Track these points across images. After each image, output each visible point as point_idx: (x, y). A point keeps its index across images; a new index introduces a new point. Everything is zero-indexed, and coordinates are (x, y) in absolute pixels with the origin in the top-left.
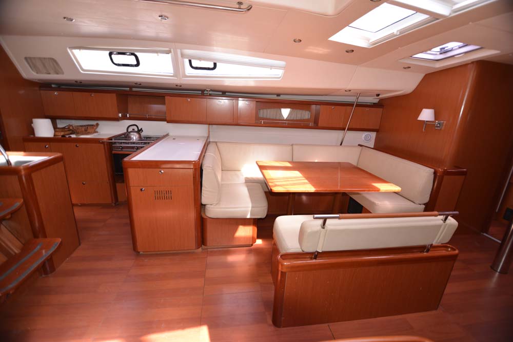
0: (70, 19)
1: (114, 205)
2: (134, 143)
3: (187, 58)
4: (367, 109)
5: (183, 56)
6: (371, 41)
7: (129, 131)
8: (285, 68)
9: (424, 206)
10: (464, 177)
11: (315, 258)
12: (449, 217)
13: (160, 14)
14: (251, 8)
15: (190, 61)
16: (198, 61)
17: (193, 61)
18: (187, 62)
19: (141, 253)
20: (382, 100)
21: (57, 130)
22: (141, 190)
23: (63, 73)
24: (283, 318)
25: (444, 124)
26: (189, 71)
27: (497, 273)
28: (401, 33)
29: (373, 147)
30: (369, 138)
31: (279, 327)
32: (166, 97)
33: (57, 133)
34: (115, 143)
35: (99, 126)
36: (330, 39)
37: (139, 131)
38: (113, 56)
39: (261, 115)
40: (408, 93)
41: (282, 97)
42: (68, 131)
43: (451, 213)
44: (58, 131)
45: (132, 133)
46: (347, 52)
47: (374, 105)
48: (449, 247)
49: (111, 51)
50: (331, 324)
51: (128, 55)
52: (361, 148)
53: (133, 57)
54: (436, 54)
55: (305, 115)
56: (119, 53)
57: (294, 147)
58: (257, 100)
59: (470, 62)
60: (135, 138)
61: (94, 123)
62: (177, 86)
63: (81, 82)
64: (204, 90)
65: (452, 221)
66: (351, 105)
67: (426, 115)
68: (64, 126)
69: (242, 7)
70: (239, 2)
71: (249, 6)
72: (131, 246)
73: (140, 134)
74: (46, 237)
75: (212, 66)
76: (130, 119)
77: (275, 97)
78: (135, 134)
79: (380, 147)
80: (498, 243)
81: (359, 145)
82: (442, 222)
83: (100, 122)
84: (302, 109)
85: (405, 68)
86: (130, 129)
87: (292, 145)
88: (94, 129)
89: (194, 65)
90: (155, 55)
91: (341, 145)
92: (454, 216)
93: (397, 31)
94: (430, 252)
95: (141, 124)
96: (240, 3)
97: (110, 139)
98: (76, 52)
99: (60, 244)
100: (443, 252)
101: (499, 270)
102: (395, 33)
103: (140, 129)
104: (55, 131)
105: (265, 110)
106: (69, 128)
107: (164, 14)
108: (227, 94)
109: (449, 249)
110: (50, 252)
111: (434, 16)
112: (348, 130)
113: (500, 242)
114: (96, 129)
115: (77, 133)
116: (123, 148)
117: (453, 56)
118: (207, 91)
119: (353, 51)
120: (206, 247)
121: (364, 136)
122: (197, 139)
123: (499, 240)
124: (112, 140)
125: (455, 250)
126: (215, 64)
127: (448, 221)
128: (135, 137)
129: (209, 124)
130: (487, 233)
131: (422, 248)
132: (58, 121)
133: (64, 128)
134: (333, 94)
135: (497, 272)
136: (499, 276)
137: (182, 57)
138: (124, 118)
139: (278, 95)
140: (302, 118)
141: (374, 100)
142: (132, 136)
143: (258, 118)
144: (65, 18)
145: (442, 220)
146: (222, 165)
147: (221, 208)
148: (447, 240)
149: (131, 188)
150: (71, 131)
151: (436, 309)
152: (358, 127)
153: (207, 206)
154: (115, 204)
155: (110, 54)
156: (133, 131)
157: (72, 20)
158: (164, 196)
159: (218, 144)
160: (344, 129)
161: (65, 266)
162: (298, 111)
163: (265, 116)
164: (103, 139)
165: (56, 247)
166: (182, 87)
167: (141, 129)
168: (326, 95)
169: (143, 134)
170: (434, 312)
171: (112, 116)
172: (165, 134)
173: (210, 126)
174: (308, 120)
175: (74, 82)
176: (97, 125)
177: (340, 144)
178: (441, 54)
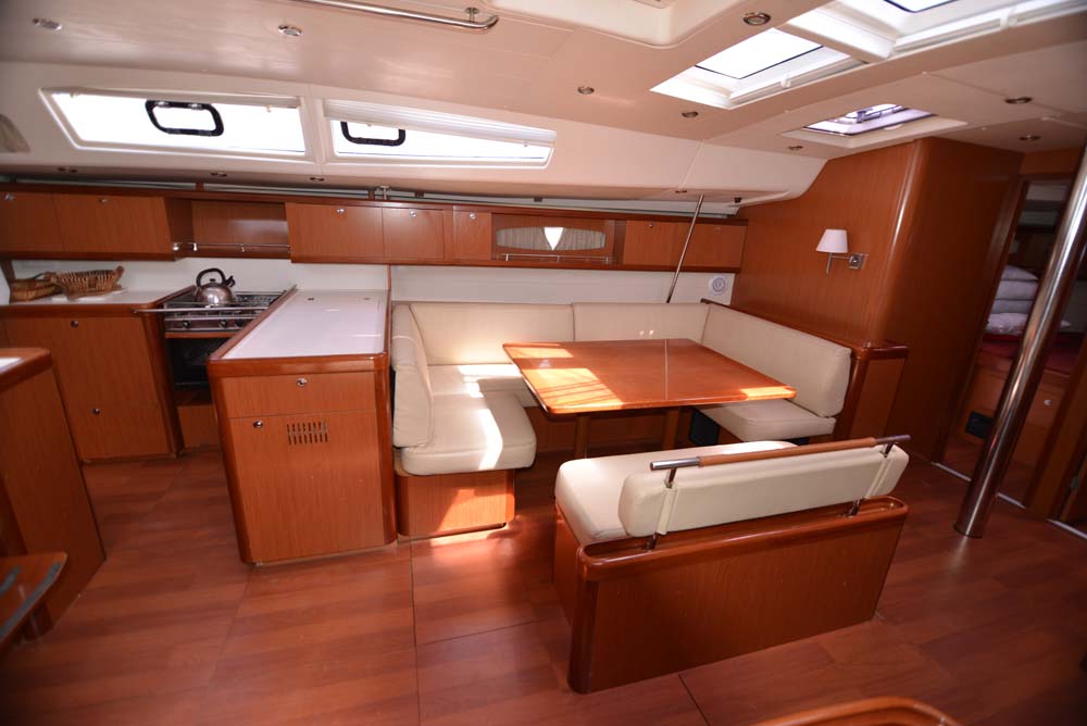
0: (50, 23)
1: (174, 456)
2: (217, 313)
3: (337, 118)
4: (718, 228)
5: (329, 113)
6: (732, 96)
7: (202, 284)
8: (553, 143)
9: (833, 421)
10: (903, 360)
11: (652, 547)
12: (894, 447)
13: (281, 23)
14: (496, 21)
15: (344, 127)
16: (365, 126)
17: (351, 126)
18: (336, 126)
19: (258, 564)
20: (743, 209)
21: (16, 285)
22: (255, 425)
23: (26, 149)
24: (591, 675)
25: (865, 259)
26: (341, 146)
27: (965, 539)
28: (793, 85)
29: (728, 303)
30: (720, 286)
31: (585, 692)
32: (287, 205)
33: (18, 295)
34: (170, 314)
35: (124, 275)
36: (657, 89)
37: (227, 283)
38: (156, 111)
39: (502, 242)
40: (795, 196)
41: (547, 204)
42: (46, 287)
43: (897, 438)
44: (19, 290)
45: (209, 289)
46: (684, 115)
47: (730, 220)
48: (890, 501)
49: (152, 99)
50: (684, 672)
51: (194, 108)
52: (707, 307)
53: (207, 114)
54: (850, 123)
55: (595, 240)
56: (172, 105)
57: (578, 309)
58: (495, 210)
59: (911, 140)
60: (216, 301)
61: (112, 266)
62: (312, 179)
63: (74, 171)
64: (375, 189)
65: (898, 453)
66: (688, 220)
67: (833, 242)
68: (31, 275)
69: (477, 17)
70: (469, 9)
71: (491, 18)
72: (236, 552)
73: (229, 292)
74: (25, 552)
75: (395, 136)
76: (202, 254)
77: (529, 203)
78: (218, 290)
79: (744, 303)
80: (966, 481)
81: (703, 301)
82: (882, 456)
83: (126, 265)
84: (589, 228)
85: (792, 148)
86: (205, 280)
87: (571, 305)
88: (111, 280)
89: (353, 134)
90: (262, 109)
91: (668, 301)
92: (902, 445)
93: (787, 80)
94: (859, 513)
95: (229, 266)
96: (472, 10)
97: (158, 304)
98: (62, 99)
99: (65, 566)
100: (881, 512)
101: (967, 533)
102: (783, 84)
103: (227, 278)
104: (13, 290)
105: (510, 231)
106: (47, 280)
107: (290, 22)
108: (426, 195)
109: (892, 505)
110: (43, 588)
111: (861, 57)
112: (681, 271)
113: (969, 480)
114: (117, 280)
115: (70, 294)
116: (191, 324)
117: (882, 128)
118: (382, 189)
119: (696, 114)
120: (406, 538)
121: (711, 282)
122: (366, 296)
123: (966, 475)
124: (162, 307)
125: (902, 506)
126: (402, 134)
127: (891, 454)
128: (215, 298)
129: (390, 264)
130: (941, 462)
131: (846, 508)
132: (16, 265)
133: (33, 280)
134: (653, 197)
135: (964, 534)
136: (969, 544)
137: (326, 115)
138: (186, 252)
139: (538, 199)
140: (588, 248)
141: (730, 209)
142: (211, 296)
143: (496, 248)
144: (36, 21)
145: (881, 452)
146: (428, 354)
147: (438, 452)
148: (889, 489)
149: (232, 421)
150: (53, 288)
151: (870, 619)
152: (700, 265)
153: (407, 449)
154: (177, 453)
155: (150, 106)
156: (212, 284)
157: (53, 25)
158: (308, 435)
159: (416, 309)
160: (673, 269)
161: (75, 613)
162: (580, 231)
163: (510, 245)
164: (139, 306)
165: (58, 574)
166: (325, 182)
167: (231, 277)
168: (636, 199)
169: (235, 289)
170: (867, 625)
171: (157, 251)
172: (288, 288)
173: (392, 267)
174: (599, 251)
175: (56, 170)
176: (120, 270)
177: (666, 299)
178: (859, 122)
